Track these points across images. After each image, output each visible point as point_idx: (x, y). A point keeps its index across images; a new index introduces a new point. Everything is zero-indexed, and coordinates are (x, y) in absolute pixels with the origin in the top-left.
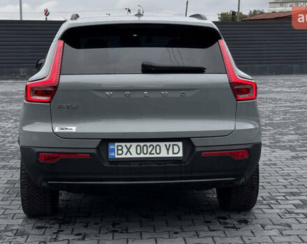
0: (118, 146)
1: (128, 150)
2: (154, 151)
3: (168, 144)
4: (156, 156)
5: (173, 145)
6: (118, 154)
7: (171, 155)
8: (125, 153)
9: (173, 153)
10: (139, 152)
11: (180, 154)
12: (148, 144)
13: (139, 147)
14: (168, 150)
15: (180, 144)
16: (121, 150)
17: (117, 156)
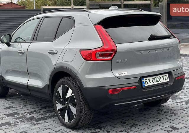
0: (145, 80)
1: (150, 82)
2: (159, 80)
3: (163, 75)
4: (160, 82)
5: (165, 76)
6: (146, 84)
7: (165, 81)
8: (148, 83)
9: (166, 80)
10: (153, 82)
11: (168, 80)
12: (156, 77)
13: (153, 79)
14: (163, 79)
15: (167, 75)
16: (147, 81)
17: (146, 85)
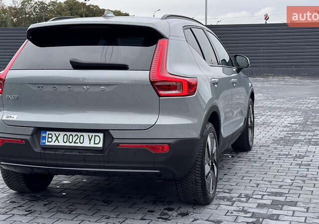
0: (49, 134)
1: (57, 139)
2: (77, 141)
3: (91, 134)
4: (79, 145)
5: (95, 136)
7: (92, 145)
8: (53, 141)
9: (95, 144)
10: (65, 141)
11: (101, 145)
12: (74, 134)
13: (66, 136)
14: (90, 140)
15: (101, 135)
16: (51, 138)
17: (47, 143)
